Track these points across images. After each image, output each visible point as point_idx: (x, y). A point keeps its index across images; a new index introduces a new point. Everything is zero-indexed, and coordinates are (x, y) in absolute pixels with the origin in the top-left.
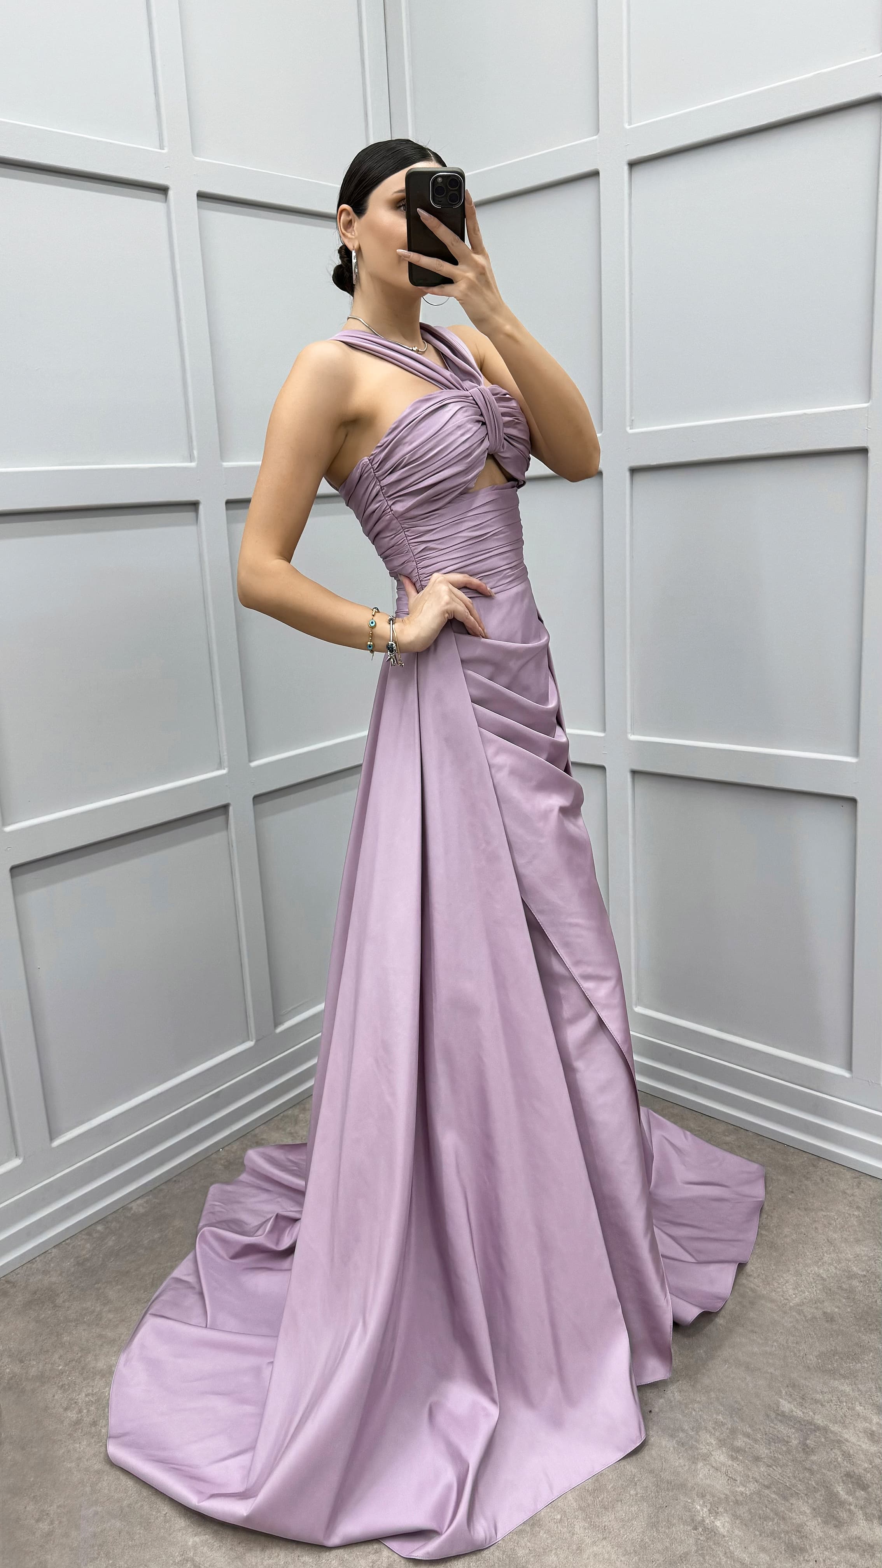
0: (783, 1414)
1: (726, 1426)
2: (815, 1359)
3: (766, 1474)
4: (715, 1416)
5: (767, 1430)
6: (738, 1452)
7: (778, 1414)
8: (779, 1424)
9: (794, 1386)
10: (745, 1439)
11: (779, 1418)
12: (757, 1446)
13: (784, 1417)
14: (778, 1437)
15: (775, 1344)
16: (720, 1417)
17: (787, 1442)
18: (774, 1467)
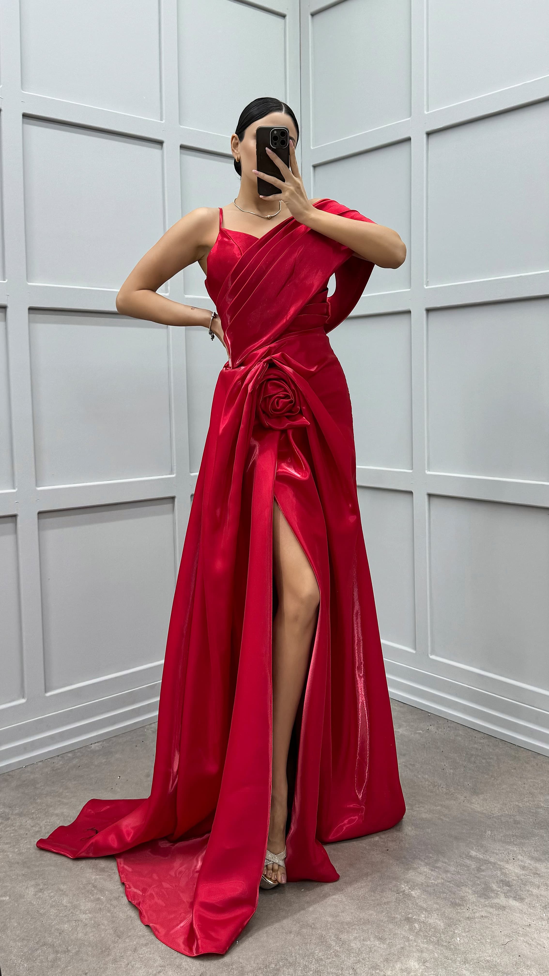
0: (471, 856)
1: (433, 859)
2: (500, 837)
3: (450, 877)
4: (427, 854)
5: (458, 862)
6: (436, 868)
7: (468, 856)
8: (466, 860)
9: (482, 846)
10: (442, 864)
11: (468, 857)
12: (449, 867)
13: (471, 857)
14: (463, 864)
15: (478, 830)
16: (431, 855)
17: (469, 867)
18: (456, 875)
